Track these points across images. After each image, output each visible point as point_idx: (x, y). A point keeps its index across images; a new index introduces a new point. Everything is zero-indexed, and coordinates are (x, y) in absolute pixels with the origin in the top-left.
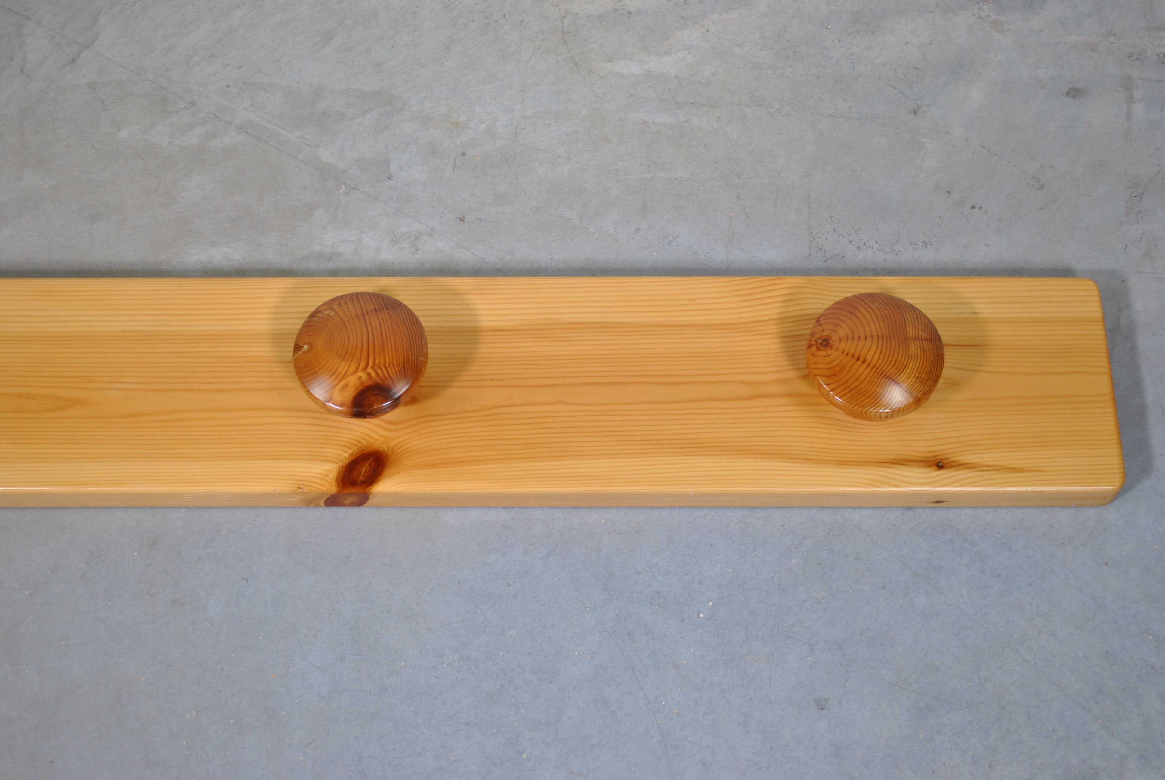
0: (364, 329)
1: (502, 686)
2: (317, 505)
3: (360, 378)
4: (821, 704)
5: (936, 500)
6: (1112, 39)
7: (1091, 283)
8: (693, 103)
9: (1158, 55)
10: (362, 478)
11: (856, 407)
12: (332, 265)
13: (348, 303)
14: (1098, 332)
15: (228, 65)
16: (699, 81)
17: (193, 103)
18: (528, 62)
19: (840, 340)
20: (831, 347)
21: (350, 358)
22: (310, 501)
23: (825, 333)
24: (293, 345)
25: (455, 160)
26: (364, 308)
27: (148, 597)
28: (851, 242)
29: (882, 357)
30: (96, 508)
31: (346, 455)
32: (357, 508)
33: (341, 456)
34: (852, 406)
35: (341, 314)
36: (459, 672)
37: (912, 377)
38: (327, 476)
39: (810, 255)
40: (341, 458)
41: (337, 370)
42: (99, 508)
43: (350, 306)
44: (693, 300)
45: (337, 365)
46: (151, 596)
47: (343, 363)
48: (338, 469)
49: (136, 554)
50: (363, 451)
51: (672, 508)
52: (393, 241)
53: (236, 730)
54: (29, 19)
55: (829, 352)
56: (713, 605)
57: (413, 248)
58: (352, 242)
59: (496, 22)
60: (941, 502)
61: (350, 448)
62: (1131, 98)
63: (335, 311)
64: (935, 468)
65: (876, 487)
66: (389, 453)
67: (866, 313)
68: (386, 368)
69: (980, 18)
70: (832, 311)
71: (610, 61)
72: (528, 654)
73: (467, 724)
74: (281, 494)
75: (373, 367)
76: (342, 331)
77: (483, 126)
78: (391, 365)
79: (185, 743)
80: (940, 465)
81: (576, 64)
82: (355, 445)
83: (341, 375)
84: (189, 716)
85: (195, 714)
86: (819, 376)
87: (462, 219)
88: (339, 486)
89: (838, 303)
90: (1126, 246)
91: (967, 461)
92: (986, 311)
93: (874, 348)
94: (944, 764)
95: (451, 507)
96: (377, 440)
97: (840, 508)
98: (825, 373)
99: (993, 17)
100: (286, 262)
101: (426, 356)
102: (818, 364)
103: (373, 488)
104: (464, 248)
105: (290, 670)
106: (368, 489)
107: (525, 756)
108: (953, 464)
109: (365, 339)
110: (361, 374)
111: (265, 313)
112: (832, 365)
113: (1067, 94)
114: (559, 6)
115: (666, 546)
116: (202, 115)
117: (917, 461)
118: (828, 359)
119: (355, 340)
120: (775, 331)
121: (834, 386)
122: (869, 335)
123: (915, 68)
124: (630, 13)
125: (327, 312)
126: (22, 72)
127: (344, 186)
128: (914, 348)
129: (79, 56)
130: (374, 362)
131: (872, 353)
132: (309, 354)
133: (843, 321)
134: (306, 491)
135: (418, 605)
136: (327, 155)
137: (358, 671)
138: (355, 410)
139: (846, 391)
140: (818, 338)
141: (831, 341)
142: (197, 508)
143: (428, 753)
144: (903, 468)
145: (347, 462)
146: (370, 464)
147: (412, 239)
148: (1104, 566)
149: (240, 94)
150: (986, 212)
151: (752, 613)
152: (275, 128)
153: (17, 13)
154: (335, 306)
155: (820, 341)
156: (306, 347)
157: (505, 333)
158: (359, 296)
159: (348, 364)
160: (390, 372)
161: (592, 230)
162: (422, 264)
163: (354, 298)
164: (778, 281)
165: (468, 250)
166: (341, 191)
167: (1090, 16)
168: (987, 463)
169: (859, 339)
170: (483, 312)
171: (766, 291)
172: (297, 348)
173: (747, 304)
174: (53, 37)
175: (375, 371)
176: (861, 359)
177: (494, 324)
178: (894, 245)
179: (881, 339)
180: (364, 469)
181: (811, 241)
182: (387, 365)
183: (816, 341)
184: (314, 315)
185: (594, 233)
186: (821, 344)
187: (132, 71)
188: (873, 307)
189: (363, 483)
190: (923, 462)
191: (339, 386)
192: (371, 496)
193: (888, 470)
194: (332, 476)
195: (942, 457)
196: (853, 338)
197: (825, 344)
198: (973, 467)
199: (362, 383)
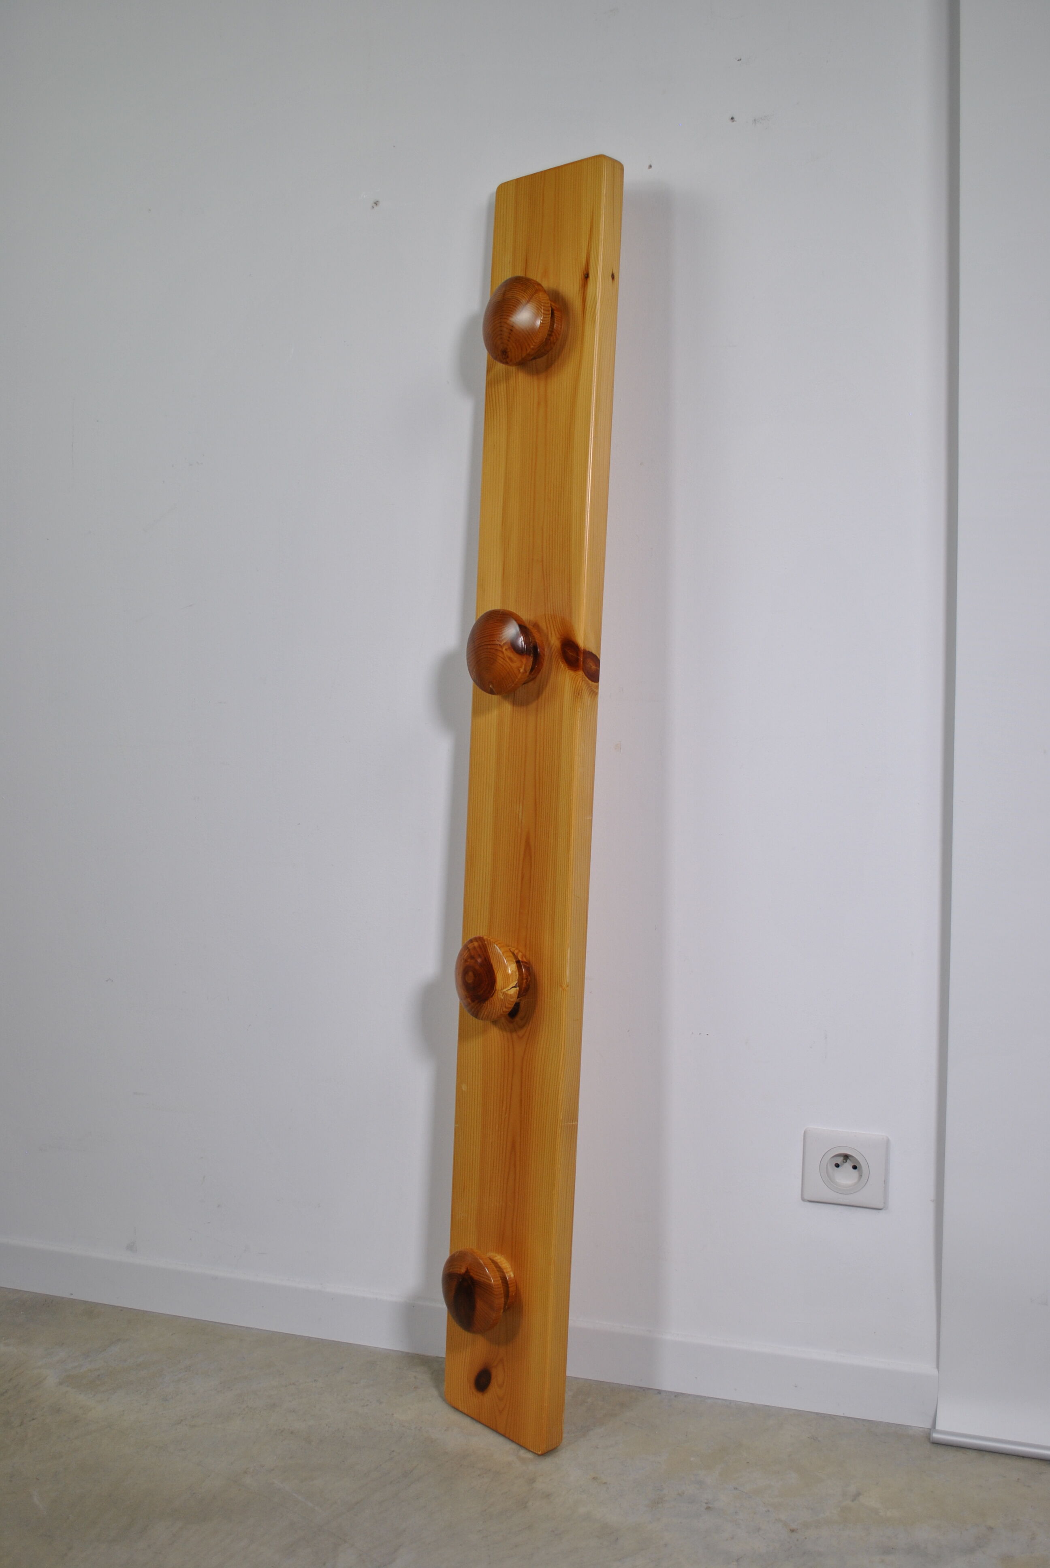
2: (597, 687)
3: (506, 650)
10: (575, 655)
19: (502, 343)
21: (495, 655)
22: (593, 692)
23: (500, 354)
24: (490, 695)
31: (562, 665)
32: (600, 662)
37: (524, 295)
38: (574, 677)
40: (564, 668)
45: (500, 664)
47: (498, 660)
48: (569, 670)
50: (561, 654)
55: (509, 350)
61: (560, 662)
64: (588, 279)
66: (562, 638)
80: (586, 276)
82: (558, 659)
83: (504, 661)
88: (580, 669)
91: (586, 259)
96: (556, 646)
103: (580, 646)
106: (583, 650)
108: (587, 269)
117: (584, 292)
120: (513, 391)
121: (528, 346)
132: (495, 684)
141: (504, 349)
144: (586, 299)
145: (566, 664)
146: (568, 650)
155: (504, 356)
156: (491, 686)
159: (498, 657)
168: (587, 245)
173: (499, 413)
179: (501, 317)
180: (570, 653)
183: (504, 359)
189: (578, 655)
190: (584, 287)
191: (510, 663)
192: (587, 650)
193: (588, 308)
194: (573, 674)
195: (583, 275)
196: (502, 335)
197: (505, 353)
198: (589, 254)
199: (509, 648)
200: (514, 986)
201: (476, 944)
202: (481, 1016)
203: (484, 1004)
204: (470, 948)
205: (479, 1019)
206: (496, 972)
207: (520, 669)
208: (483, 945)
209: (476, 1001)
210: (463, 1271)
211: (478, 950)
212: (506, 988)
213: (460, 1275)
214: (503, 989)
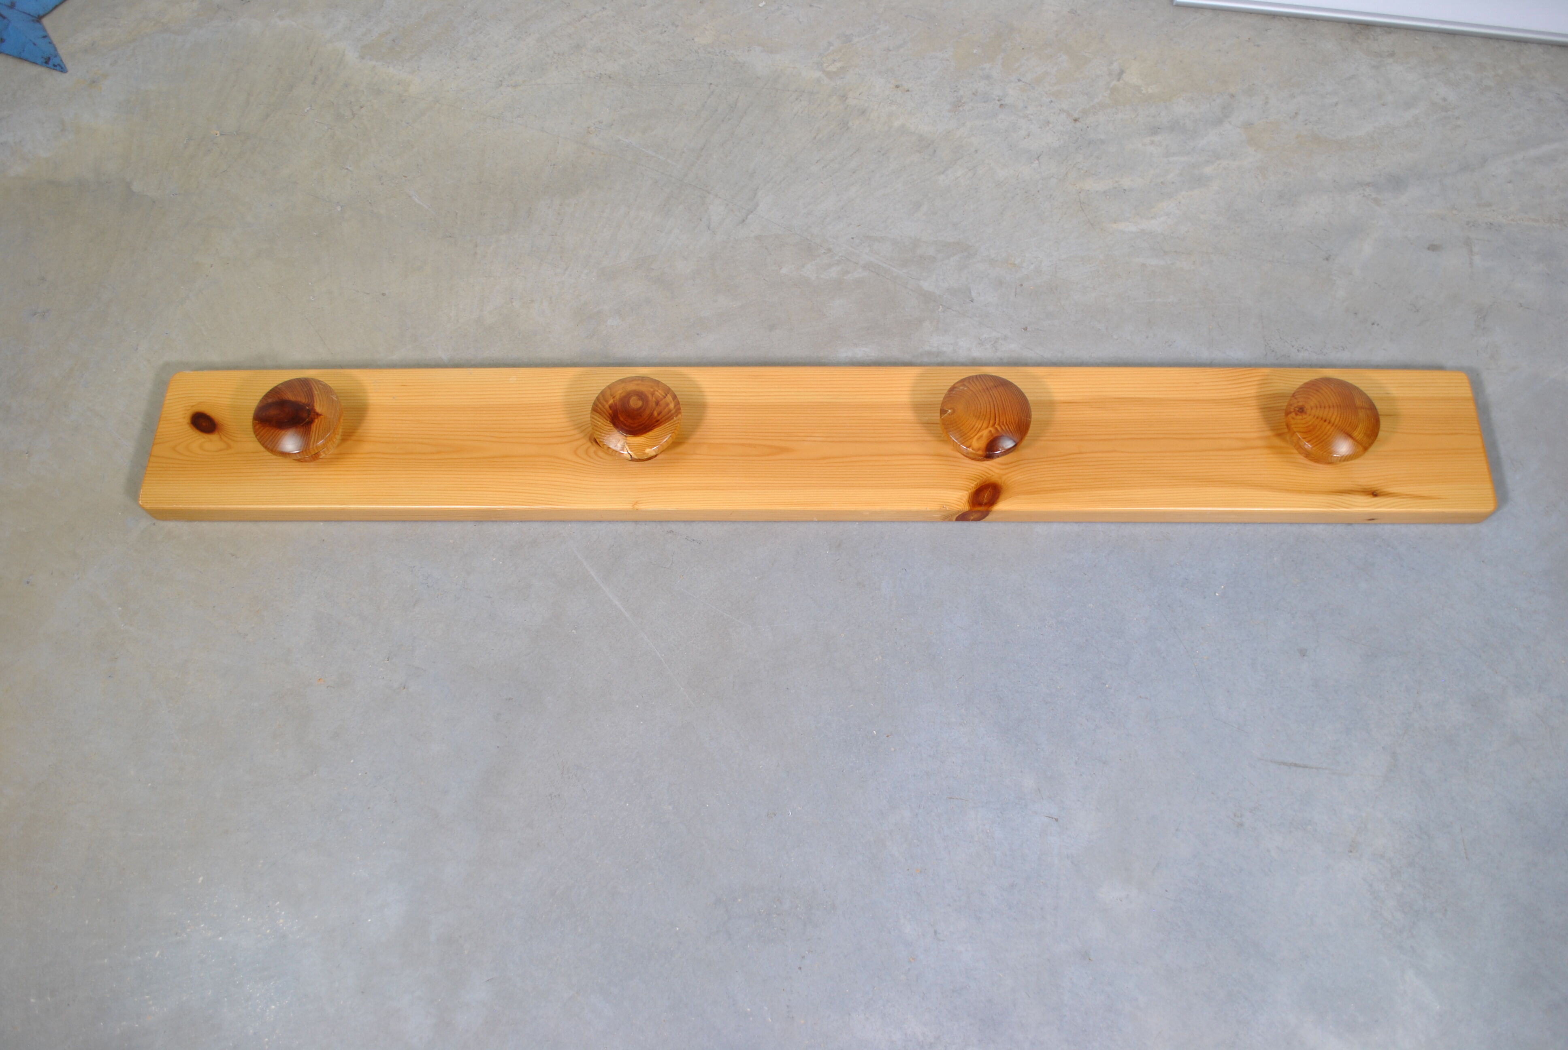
0: (990, 399)
1: (1087, 640)
2: (950, 520)
3: (990, 431)
4: (1303, 653)
5: (1370, 518)
6: (1455, 212)
7: (1463, 374)
8: (1175, 252)
9: (1486, 223)
10: (985, 501)
11: (1325, 453)
12: (939, 360)
13: (976, 382)
14: (1471, 406)
15: (851, 224)
16: (1178, 237)
17: (830, 250)
18: (1058, 223)
19: (1312, 408)
20: (1306, 413)
21: (983, 418)
22: (947, 517)
23: (1300, 404)
24: (939, 409)
25: (1016, 289)
26: (987, 385)
27: (840, 581)
28: (1293, 346)
29: (1341, 420)
30: (797, 522)
31: (973, 485)
32: (975, 522)
33: (970, 486)
34: (1322, 452)
35: (972, 388)
36: (1057, 631)
38: (961, 499)
39: (1266, 355)
40: (970, 487)
41: (974, 426)
42: (799, 521)
43: (977, 384)
44: (1197, 383)
45: (974, 423)
46: (841, 580)
47: (979, 421)
48: (968, 494)
49: (828, 552)
50: (984, 482)
51: (1190, 523)
52: (979, 344)
53: (910, 669)
54: (709, 193)
55: (1305, 416)
56: (1224, 588)
57: (994, 349)
58: (951, 344)
59: (1034, 195)
60: (1373, 519)
61: (976, 481)
62: (1471, 252)
63: (967, 387)
64: (1371, 496)
65: (1332, 508)
66: (1002, 484)
67: (1326, 391)
68: (1007, 425)
69: (1364, 196)
70: (1301, 390)
71: (1115, 223)
72: (1103, 619)
73: (1066, 665)
74: (930, 512)
75: (999, 424)
76: (975, 400)
77: (1032, 267)
78: (1010, 422)
79: (876, 677)
80: (1375, 494)
81: (1092, 224)
82: (978, 479)
83: (977, 430)
84: (877, 659)
85: (881, 658)
86: (1298, 432)
87: (1026, 329)
88: (970, 506)
89: (1306, 384)
90: (1477, 351)
91: (1393, 492)
92: (1395, 392)
93: (1336, 414)
94: (1388, 692)
95: (1040, 522)
96: (993, 476)
97: (1303, 523)
98: (1302, 430)
99: (1374, 196)
100: (907, 357)
101: (1030, 417)
102: (1297, 424)
103: (994, 507)
104: (1029, 348)
105: (942, 629)
106: (990, 508)
107: (1107, 686)
108: (1382, 494)
109: (992, 406)
110: (990, 429)
111: (905, 391)
112: (1307, 425)
113: (1429, 249)
114: (1075, 185)
115: (1188, 549)
116: (837, 258)
117: (1358, 491)
118: (1304, 421)
119: (985, 406)
120: (1255, 404)
121: (1309, 439)
122: (1331, 404)
123: (1325, 230)
124: (1125, 190)
125: (961, 388)
126: (709, 228)
127: (941, 306)
128: (1362, 414)
129: (747, 218)
130: (1000, 421)
131: (1334, 417)
132: (953, 416)
133: (1311, 395)
134: (948, 509)
135: (1024, 587)
136: (927, 285)
137: (988, 630)
138: (988, 453)
139: (1318, 442)
140: (1296, 407)
141: (1305, 409)
142: (866, 522)
143: (1042, 684)
144: (1350, 496)
145: (974, 490)
146: (990, 491)
147: (993, 343)
148: (1482, 563)
149: (861, 244)
150: (1382, 327)
151: (1251, 593)
152: (889, 267)
153: (700, 188)
154: (966, 383)
155: (1297, 409)
156: (950, 411)
157: (1072, 404)
158: (982, 377)
159: (982, 422)
160: (1010, 428)
161: (1115, 337)
162: (1001, 359)
163: (979, 378)
164: (1254, 371)
165: (1031, 350)
166: (940, 310)
167: (1438, 196)
168: (1406, 493)
169: (1325, 408)
170: (1055, 391)
171: (1246, 378)
172: (943, 412)
173: (1231, 386)
174: (727, 205)
175: (1000, 426)
176: (1328, 421)
177: (1062, 398)
178: (1322, 349)
179: (1339, 408)
180: (986, 495)
181: (1266, 345)
182: (1008, 423)
183: (1293, 409)
184: (952, 389)
185: (1117, 339)
186: (1298, 411)
187: (785, 228)
188: (1331, 386)
189: (986, 504)
190: (1363, 492)
191: (976, 437)
192: (991, 513)
193: (1340, 497)
194: (964, 499)
195: (1375, 489)
196: (1321, 407)
197: (1300, 411)
198: (1397, 496)
199: (992, 435)
200: (632, 456)
201: (672, 406)
202: (595, 417)
203: (608, 422)
204: (667, 398)
205: (591, 413)
206: (645, 435)
207: (971, 448)
208: (672, 415)
209: (611, 412)
210: (318, 409)
211: (666, 410)
212: (630, 448)
213: (313, 406)
214: (628, 446)
